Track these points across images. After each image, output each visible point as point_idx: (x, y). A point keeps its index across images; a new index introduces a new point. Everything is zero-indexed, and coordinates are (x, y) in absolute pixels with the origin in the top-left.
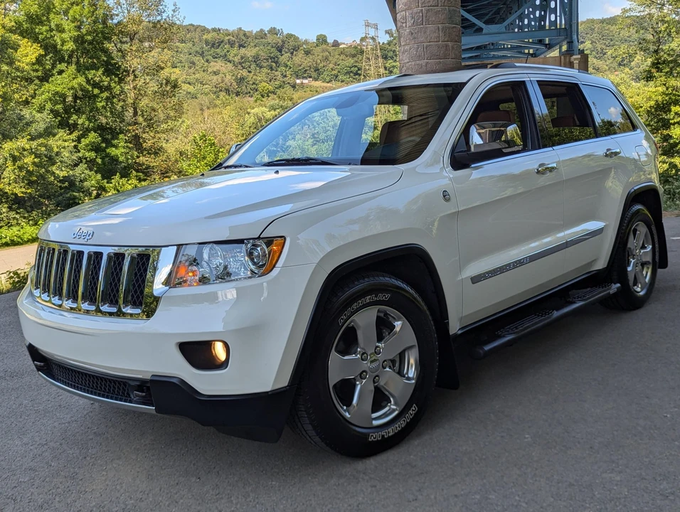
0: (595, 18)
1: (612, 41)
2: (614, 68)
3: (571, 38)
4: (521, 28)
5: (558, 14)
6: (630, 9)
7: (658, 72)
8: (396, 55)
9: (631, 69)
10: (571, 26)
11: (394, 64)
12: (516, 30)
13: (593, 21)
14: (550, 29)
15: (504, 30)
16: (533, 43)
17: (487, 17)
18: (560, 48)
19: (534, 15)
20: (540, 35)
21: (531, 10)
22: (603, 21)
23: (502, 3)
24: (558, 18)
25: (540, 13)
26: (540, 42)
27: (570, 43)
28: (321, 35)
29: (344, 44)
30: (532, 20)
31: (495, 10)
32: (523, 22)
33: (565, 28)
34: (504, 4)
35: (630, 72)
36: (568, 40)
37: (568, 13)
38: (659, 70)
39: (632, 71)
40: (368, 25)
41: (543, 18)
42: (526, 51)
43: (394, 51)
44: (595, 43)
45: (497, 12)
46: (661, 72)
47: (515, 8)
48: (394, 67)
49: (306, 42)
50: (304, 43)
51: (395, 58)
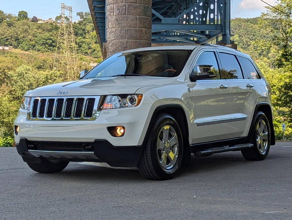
0: (242, 18)
1: (254, 36)
2: (256, 57)
3: (225, 31)
4: (188, 21)
5: (216, 14)
6: (267, 14)
7: (286, 61)
8: (85, 33)
9: (268, 59)
10: (225, 23)
11: (84, 40)
12: (184, 22)
13: (240, 20)
14: (209, 24)
15: (177, 22)
16: (197, 33)
17: (163, 11)
18: (217, 38)
19: (198, 13)
20: (202, 28)
21: (196, 8)
22: (247, 21)
23: (174, 2)
24: (216, 17)
25: (203, 12)
26: (203, 33)
27: (224, 35)
28: (23, 11)
29: (41, 20)
30: (197, 16)
31: (169, 5)
32: (189, 17)
33: (221, 25)
34: (176, 2)
35: (268, 61)
36: (223, 33)
37: (223, 14)
38: (287, 60)
39: (269, 60)
40: (64, 7)
41: (204, 16)
42: (192, 39)
43: (84, 30)
44: (242, 36)
45: (170, 8)
46: (289, 62)
47: (184, 6)
48: (82, 42)
49: (10, 16)
50: (7, 17)
51: (84, 35)
